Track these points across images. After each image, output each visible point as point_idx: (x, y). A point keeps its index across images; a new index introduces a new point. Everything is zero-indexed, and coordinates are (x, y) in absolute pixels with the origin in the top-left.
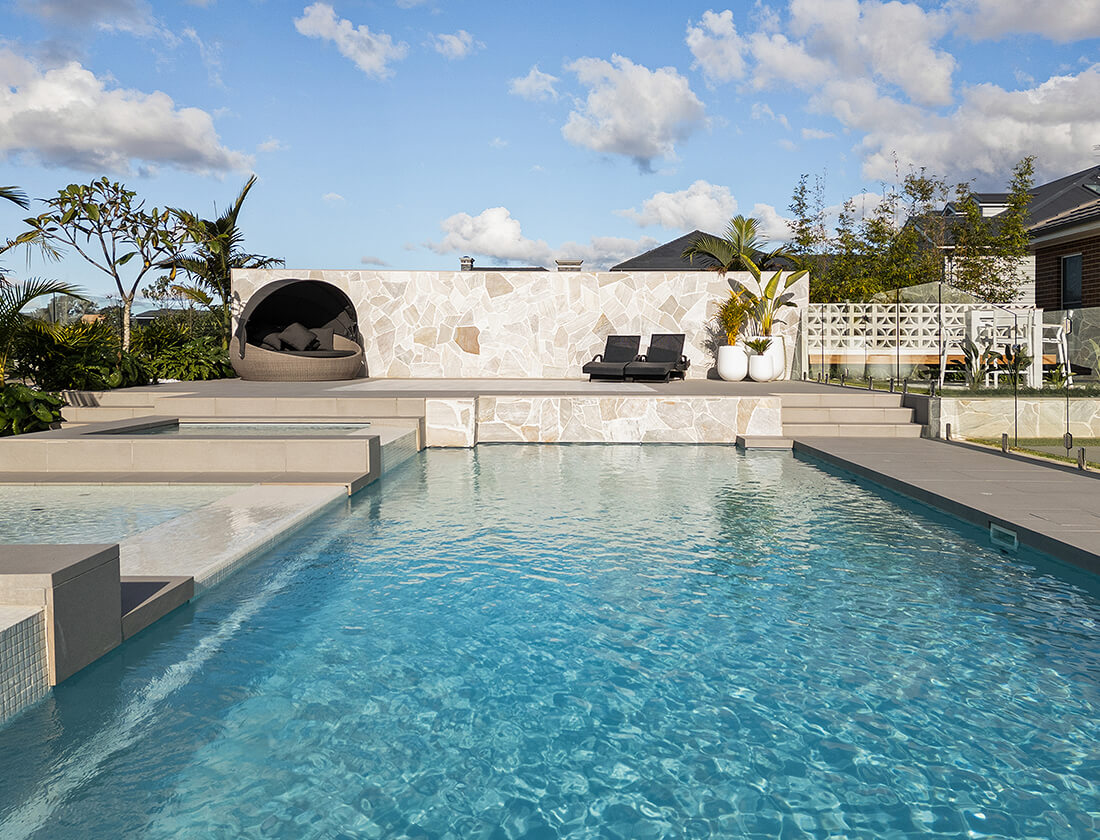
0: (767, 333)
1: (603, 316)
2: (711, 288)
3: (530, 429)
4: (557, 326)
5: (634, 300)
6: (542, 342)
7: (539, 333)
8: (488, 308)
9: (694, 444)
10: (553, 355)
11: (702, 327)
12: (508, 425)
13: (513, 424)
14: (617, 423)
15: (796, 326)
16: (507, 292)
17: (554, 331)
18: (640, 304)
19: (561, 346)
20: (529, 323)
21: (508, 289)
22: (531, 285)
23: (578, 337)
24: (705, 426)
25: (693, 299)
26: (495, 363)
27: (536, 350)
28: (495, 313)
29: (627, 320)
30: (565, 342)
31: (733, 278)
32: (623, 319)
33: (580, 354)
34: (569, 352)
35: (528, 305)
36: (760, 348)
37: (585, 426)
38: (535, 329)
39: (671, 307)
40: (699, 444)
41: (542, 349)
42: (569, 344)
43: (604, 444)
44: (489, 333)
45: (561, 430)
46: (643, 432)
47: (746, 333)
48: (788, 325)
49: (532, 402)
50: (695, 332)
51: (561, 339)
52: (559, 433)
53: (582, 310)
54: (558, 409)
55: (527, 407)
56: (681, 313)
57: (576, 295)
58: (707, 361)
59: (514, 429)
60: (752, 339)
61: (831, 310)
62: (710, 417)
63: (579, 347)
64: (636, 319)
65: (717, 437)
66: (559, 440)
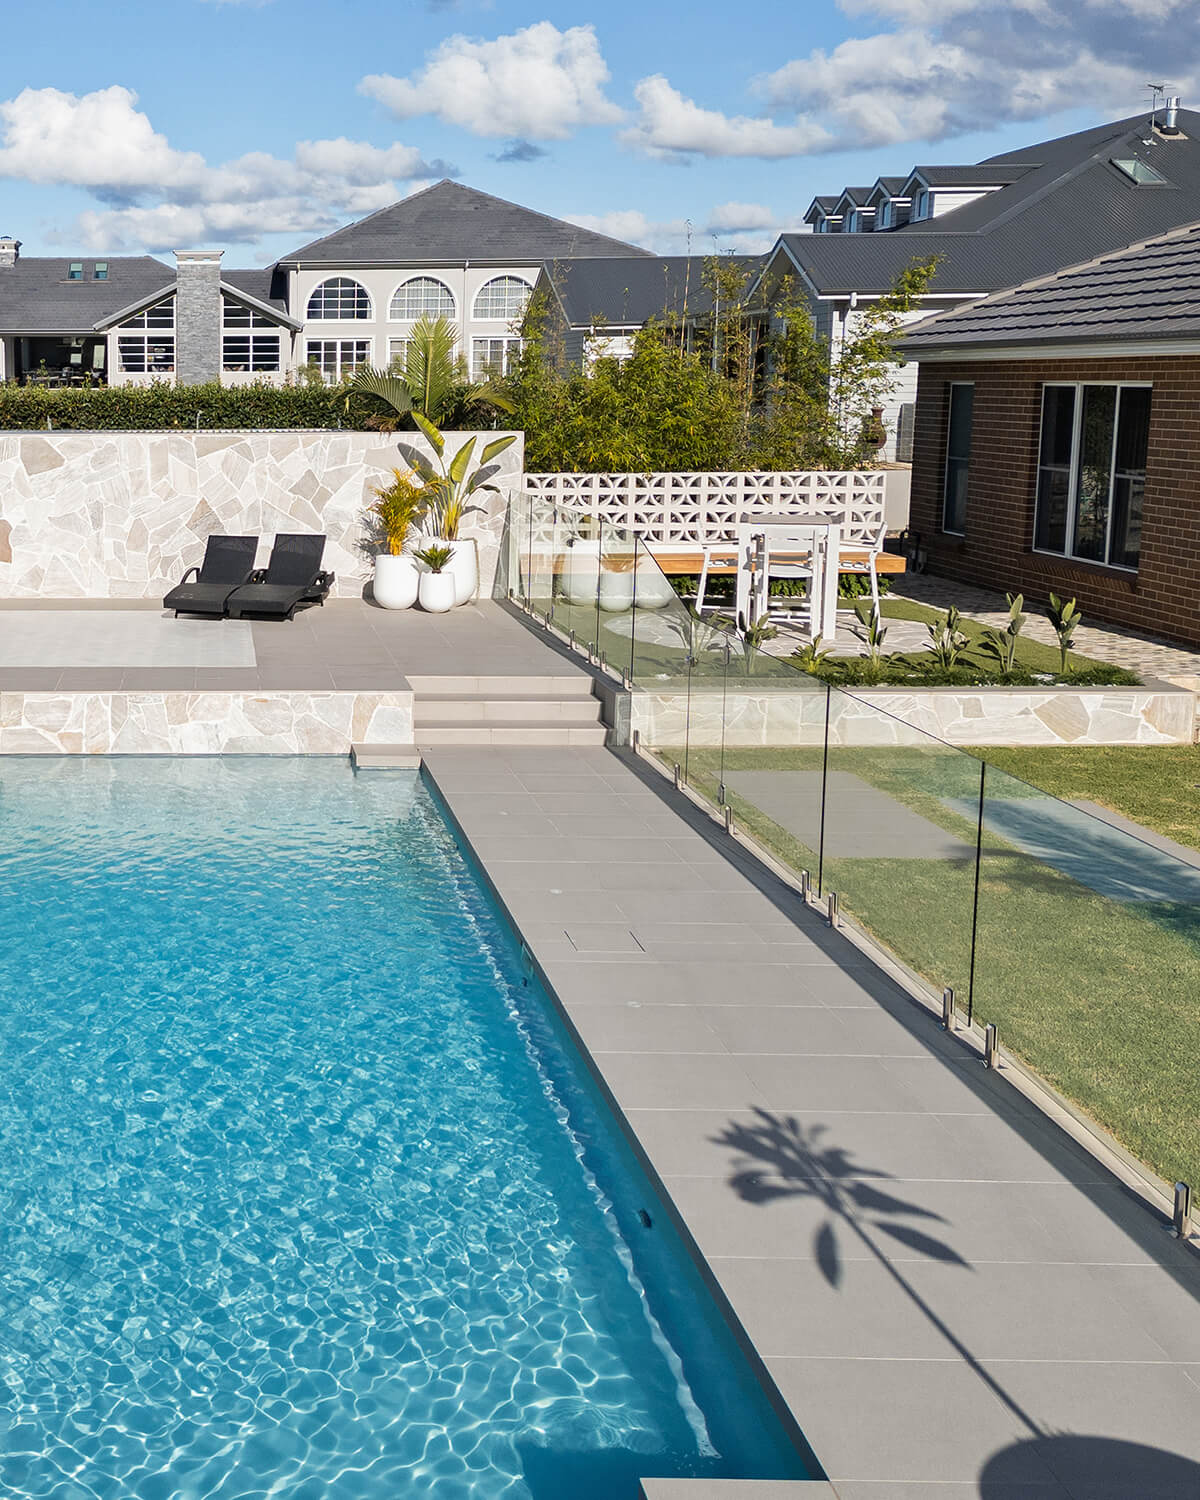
0: (451, 534)
1: (203, 502)
2: (372, 458)
3: (69, 736)
4: (131, 518)
5: (250, 478)
6: (108, 543)
7: (103, 529)
8: (25, 492)
9: (294, 755)
10: (124, 563)
11: (356, 519)
12: (40, 731)
13: (47, 729)
14: (190, 727)
15: (501, 516)
16: (53, 467)
17: (127, 526)
18: (261, 484)
19: (137, 548)
20: (88, 514)
21: (55, 461)
22: (91, 455)
23: (164, 535)
24: (309, 731)
25: (342, 476)
26: (36, 576)
27: (99, 556)
28: (35, 498)
29: (240, 509)
30: (144, 543)
31: (405, 442)
32: (231, 508)
33: (167, 562)
34: (150, 557)
35: (86, 486)
36: (435, 561)
37: (145, 732)
38: (97, 522)
39: (310, 489)
40: (301, 756)
41: (109, 555)
42: (150, 546)
43: (171, 756)
44: (26, 530)
45: (112, 738)
46: (224, 740)
47: (424, 528)
48: (489, 515)
49: (72, 700)
50: (345, 526)
51: (137, 537)
52: (111, 742)
53: (171, 493)
54: (108, 709)
55: (67, 707)
56: (323, 497)
57: (161, 470)
58: (363, 571)
59: (48, 735)
60: (427, 547)
61: (563, 485)
62: (316, 717)
63: (165, 550)
64: (253, 508)
65: (323, 746)
66: (109, 752)
